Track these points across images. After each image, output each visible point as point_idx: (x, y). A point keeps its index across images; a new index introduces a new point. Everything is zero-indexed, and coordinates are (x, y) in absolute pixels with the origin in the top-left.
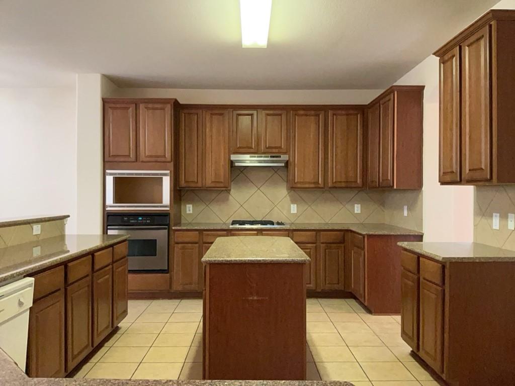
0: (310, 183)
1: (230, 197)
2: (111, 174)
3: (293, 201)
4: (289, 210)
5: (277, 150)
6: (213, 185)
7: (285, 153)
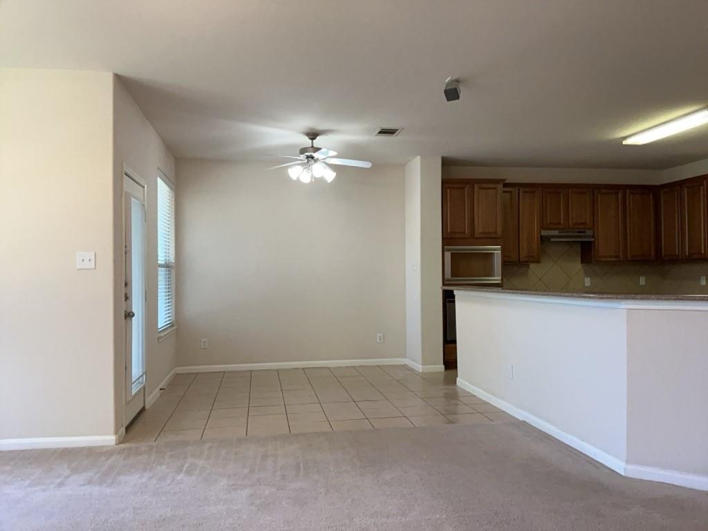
0: (611, 257)
1: (530, 271)
2: (448, 250)
3: (587, 275)
4: (584, 283)
5: (582, 227)
6: (526, 259)
7: (589, 229)
